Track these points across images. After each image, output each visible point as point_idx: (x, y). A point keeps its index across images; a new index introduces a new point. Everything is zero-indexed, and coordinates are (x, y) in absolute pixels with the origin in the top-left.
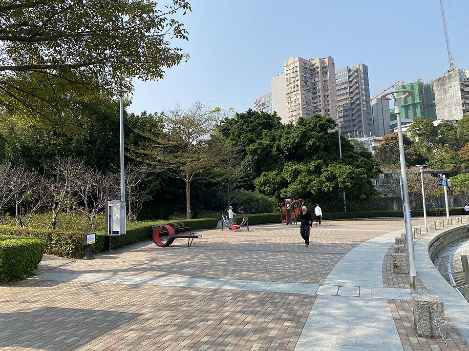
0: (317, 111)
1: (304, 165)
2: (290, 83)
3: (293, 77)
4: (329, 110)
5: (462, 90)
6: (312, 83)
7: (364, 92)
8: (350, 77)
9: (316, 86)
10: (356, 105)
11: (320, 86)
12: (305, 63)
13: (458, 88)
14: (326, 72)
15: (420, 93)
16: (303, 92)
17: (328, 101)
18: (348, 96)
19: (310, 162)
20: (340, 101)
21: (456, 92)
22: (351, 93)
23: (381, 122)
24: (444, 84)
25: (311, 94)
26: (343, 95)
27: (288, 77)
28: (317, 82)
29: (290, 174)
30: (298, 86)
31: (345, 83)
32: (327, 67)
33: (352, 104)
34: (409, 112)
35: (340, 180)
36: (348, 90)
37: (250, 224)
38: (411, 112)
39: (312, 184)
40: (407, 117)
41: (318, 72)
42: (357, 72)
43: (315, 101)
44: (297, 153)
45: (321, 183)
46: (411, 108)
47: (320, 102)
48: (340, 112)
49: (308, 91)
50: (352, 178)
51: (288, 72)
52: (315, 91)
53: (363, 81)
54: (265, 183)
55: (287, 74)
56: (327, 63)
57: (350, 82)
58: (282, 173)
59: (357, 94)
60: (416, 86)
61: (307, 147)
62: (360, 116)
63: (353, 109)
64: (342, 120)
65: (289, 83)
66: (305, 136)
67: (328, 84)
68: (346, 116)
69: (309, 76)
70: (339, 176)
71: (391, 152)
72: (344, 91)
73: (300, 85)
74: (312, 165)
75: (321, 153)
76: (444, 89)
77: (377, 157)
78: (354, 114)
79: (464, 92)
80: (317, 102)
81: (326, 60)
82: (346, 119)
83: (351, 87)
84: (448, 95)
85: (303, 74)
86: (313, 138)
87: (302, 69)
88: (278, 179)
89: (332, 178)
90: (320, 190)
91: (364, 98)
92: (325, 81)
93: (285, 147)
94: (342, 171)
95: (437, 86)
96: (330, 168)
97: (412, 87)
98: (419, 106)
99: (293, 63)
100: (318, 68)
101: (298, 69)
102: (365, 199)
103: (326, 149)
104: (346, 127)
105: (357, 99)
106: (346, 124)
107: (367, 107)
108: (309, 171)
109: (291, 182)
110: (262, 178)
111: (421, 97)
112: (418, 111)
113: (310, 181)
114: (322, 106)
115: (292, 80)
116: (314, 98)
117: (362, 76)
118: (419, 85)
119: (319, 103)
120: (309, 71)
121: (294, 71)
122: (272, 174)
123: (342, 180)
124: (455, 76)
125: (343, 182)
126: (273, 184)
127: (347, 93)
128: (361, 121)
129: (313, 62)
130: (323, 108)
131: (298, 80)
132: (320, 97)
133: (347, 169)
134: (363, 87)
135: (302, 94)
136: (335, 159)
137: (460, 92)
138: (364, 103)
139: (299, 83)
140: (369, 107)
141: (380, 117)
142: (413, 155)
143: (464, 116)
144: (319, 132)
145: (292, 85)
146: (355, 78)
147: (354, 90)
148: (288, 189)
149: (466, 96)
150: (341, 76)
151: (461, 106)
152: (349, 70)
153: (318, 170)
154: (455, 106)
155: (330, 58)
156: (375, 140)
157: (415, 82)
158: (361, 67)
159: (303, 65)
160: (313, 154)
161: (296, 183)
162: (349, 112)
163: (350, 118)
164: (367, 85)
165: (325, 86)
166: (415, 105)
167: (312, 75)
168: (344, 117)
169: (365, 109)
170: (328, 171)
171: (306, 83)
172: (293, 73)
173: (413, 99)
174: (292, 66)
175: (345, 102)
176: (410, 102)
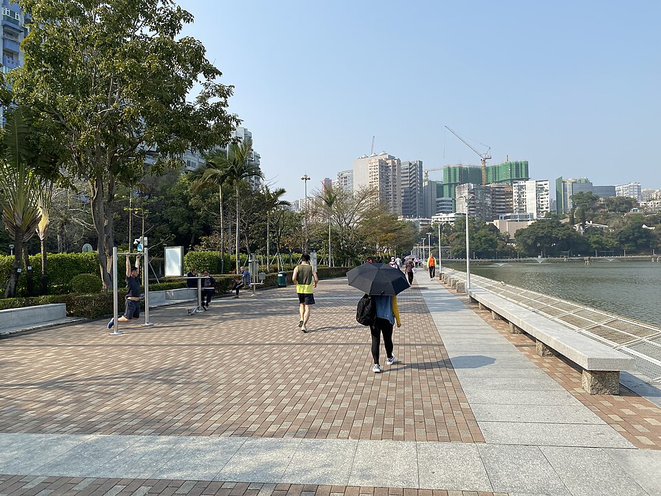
0: (388, 195)
3: (375, 172)
4: (396, 195)
6: (386, 176)
9: (388, 179)
10: (413, 189)
11: (391, 179)
14: (395, 168)
15: (459, 174)
16: (380, 182)
18: (408, 182)
20: (403, 185)
22: (411, 180)
23: (430, 198)
24: (461, 190)
25: (385, 183)
26: (405, 181)
27: (371, 171)
28: (389, 176)
30: (377, 178)
31: (407, 172)
32: (396, 165)
33: (411, 188)
34: (451, 188)
36: (408, 178)
38: (453, 189)
40: (450, 197)
41: (390, 169)
42: (415, 165)
46: (453, 186)
47: (391, 189)
48: (402, 193)
49: (383, 181)
51: (371, 168)
52: (388, 182)
53: (419, 173)
56: (396, 163)
57: (410, 168)
59: (414, 181)
60: (458, 170)
63: (411, 192)
64: (403, 198)
65: (371, 176)
67: (396, 177)
68: (407, 196)
69: (385, 172)
72: (406, 179)
78: (411, 195)
80: (389, 189)
81: (396, 161)
82: (406, 198)
83: (410, 176)
85: (381, 170)
87: (380, 167)
91: (419, 184)
92: (395, 176)
97: (455, 170)
100: (390, 166)
101: (378, 167)
104: (406, 204)
105: (415, 185)
106: (406, 202)
107: (420, 187)
111: (460, 179)
114: (391, 192)
115: (374, 174)
116: (387, 187)
117: (418, 168)
120: (384, 169)
121: (375, 168)
127: (408, 180)
128: (416, 200)
129: (387, 162)
130: (393, 194)
131: (377, 174)
132: (390, 186)
134: (419, 177)
135: (380, 184)
139: (378, 176)
140: (421, 191)
141: (430, 195)
145: (374, 177)
146: (413, 170)
152: (410, 164)
155: (399, 159)
156: (422, 221)
157: (457, 166)
158: (418, 163)
159: (381, 164)
162: (408, 194)
163: (408, 198)
164: (421, 175)
165: (394, 179)
166: (456, 185)
168: (404, 196)
169: (419, 192)
171: (382, 177)
173: (455, 180)
174: (374, 164)
175: (406, 186)
176: (452, 182)
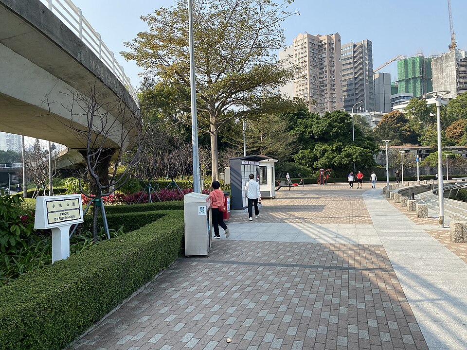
0: (323, 86)
1: (329, 145)
2: (299, 59)
3: (302, 53)
4: (334, 85)
5: (457, 70)
6: (319, 59)
7: (367, 67)
8: (355, 52)
9: (322, 62)
10: (359, 79)
11: (326, 62)
12: (313, 40)
13: (454, 68)
14: (333, 49)
15: (420, 67)
16: (311, 67)
17: (334, 77)
18: (352, 71)
19: (333, 144)
20: (344, 76)
21: (452, 71)
22: (355, 68)
23: (382, 95)
24: (442, 64)
25: (318, 69)
26: (347, 69)
27: (297, 52)
28: (324, 58)
29: (320, 152)
30: (306, 62)
31: (350, 58)
32: (334, 43)
33: (356, 78)
34: (409, 85)
35: (354, 157)
36: (352, 66)
37: (305, 184)
38: (411, 86)
39: (335, 159)
41: (326, 48)
42: (361, 47)
43: (322, 76)
44: (324, 138)
45: (341, 158)
46: (412, 81)
47: (326, 77)
48: (344, 86)
49: (315, 66)
50: (362, 156)
51: (297, 48)
52: (322, 66)
53: (367, 57)
54: (302, 158)
55: (296, 50)
56: (334, 40)
57: (355, 57)
58: (313, 151)
59: (361, 69)
60: (418, 61)
61: (331, 133)
62: (362, 90)
63: (356, 83)
64: (345, 93)
65: (297, 58)
66: (330, 126)
67: (334, 60)
68: (350, 90)
69: (317, 52)
70: (354, 154)
71: (390, 129)
72: (349, 66)
73: (308, 61)
74: (335, 146)
75: (341, 138)
76: (441, 68)
77: (377, 132)
78: (357, 88)
79: (459, 72)
80: (323, 78)
81: (333, 37)
82: (350, 93)
83: (355, 62)
84: (444, 74)
85: (311, 50)
86: (336, 127)
87: (310, 46)
88: (311, 155)
89: (349, 155)
90: (340, 163)
91: (367, 73)
92: (332, 57)
93: (316, 133)
94: (355, 151)
95: (435, 65)
96: (347, 148)
97: (414, 61)
98: (419, 80)
99: (302, 40)
100: (325, 44)
101: (307, 45)
102: (368, 169)
103: (344, 135)
104: (349, 101)
105: (361, 74)
106: (350, 98)
107: (369, 82)
108: (332, 150)
109: (321, 157)
110: (300, 155)
111: (422, 72)
112: (418, 84)
113: (334, 157)
114: (328, 81)
115: (301, 56)
116: (320, 73)
117: (367, 51)
118: (420, 59)
119: (325, 79)
120: (317, 48)
121: (303, 47)
122: (307, 152)
123: (355, 157)
124: (452, 56)
125: (356, 158)
126: (308, 158)
127: (351, 68)
128: (364, 95)
129: (321, 38)
130: (329, 83)
131: (306, 56)
132: (326, 72)
133: (359, 149)
134: (367, 62)
135: (310, 69)
136: (350, 142)
137: (455, 72)
138: (367, 78)
139: (307, 59)
140: (371, 82)
141: (382, 91)
142: (408, 131)
143: (457, 94)
144: (340, 123)
145: (301, 61)
146: (359, 53)
147: (358, 66)
148: (319, 162)
149: (461, 75)
150: (347, 51)
151: (456, 85)
152: (355, 46)
153: (339, 150)
154: (450, 85)
155: (337, 35)
156: (376, 115)
157: (416, 56)
158: (366, 43)
159: (312, 41)
160: (335, 138)
161: (324, 158)
162: (353, 87)
163: (353, 92)
164: (370, 60)
165: (331, 62)
166: (415, 79)
167: (319, 51)
168: (347, 91)
169: (367, 83)
170: (346, 151)
171: (314, 59)
172: (302, 48)
173: (414, 73)
174: (301, 42)
175: (349, 77)
176: (410, 76)
